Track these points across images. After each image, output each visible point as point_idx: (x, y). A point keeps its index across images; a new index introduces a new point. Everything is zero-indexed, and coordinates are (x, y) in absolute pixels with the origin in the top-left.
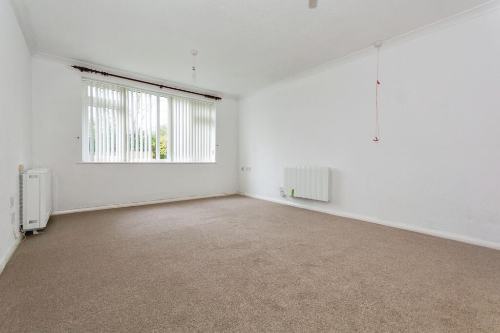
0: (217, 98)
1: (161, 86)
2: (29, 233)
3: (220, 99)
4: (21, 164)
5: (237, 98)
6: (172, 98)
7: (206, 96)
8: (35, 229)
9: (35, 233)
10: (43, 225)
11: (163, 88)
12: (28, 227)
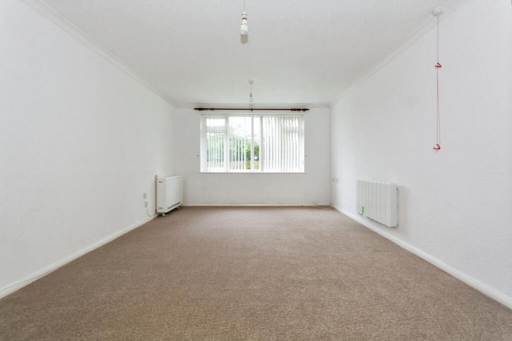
0: (304, 110)
1: (252, 110)
2: (160, 215)
3: (308, 109)
4: (156, 174)
5: (329, 106)
6: (262, 118)
7: (292, 110)
8: (163, 213)
9: (164, 215)
10: (167, 211)
11: (254, 111)
12: (159, 211)
